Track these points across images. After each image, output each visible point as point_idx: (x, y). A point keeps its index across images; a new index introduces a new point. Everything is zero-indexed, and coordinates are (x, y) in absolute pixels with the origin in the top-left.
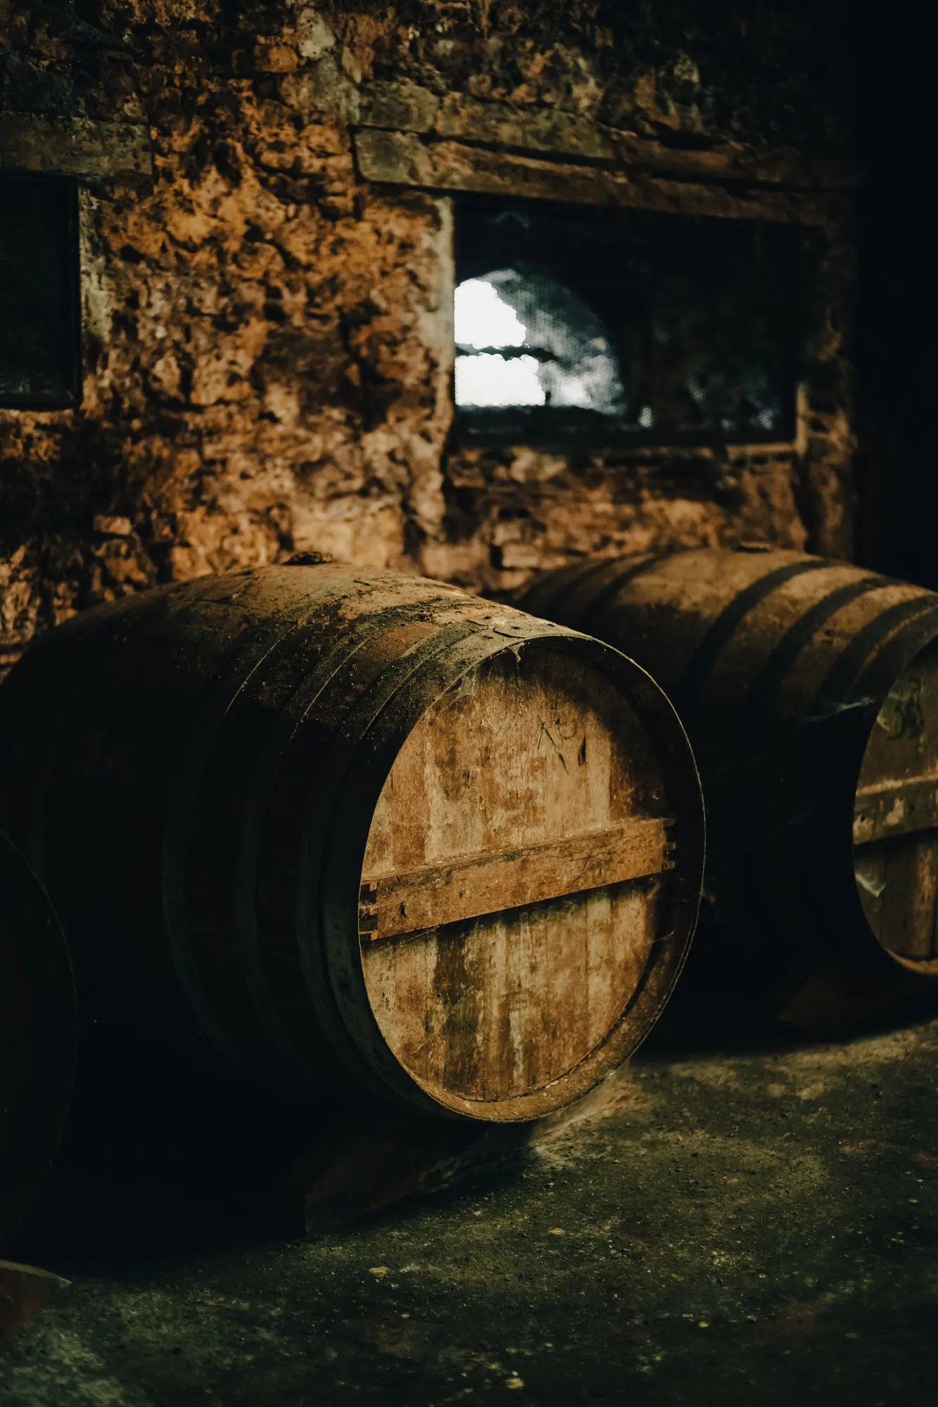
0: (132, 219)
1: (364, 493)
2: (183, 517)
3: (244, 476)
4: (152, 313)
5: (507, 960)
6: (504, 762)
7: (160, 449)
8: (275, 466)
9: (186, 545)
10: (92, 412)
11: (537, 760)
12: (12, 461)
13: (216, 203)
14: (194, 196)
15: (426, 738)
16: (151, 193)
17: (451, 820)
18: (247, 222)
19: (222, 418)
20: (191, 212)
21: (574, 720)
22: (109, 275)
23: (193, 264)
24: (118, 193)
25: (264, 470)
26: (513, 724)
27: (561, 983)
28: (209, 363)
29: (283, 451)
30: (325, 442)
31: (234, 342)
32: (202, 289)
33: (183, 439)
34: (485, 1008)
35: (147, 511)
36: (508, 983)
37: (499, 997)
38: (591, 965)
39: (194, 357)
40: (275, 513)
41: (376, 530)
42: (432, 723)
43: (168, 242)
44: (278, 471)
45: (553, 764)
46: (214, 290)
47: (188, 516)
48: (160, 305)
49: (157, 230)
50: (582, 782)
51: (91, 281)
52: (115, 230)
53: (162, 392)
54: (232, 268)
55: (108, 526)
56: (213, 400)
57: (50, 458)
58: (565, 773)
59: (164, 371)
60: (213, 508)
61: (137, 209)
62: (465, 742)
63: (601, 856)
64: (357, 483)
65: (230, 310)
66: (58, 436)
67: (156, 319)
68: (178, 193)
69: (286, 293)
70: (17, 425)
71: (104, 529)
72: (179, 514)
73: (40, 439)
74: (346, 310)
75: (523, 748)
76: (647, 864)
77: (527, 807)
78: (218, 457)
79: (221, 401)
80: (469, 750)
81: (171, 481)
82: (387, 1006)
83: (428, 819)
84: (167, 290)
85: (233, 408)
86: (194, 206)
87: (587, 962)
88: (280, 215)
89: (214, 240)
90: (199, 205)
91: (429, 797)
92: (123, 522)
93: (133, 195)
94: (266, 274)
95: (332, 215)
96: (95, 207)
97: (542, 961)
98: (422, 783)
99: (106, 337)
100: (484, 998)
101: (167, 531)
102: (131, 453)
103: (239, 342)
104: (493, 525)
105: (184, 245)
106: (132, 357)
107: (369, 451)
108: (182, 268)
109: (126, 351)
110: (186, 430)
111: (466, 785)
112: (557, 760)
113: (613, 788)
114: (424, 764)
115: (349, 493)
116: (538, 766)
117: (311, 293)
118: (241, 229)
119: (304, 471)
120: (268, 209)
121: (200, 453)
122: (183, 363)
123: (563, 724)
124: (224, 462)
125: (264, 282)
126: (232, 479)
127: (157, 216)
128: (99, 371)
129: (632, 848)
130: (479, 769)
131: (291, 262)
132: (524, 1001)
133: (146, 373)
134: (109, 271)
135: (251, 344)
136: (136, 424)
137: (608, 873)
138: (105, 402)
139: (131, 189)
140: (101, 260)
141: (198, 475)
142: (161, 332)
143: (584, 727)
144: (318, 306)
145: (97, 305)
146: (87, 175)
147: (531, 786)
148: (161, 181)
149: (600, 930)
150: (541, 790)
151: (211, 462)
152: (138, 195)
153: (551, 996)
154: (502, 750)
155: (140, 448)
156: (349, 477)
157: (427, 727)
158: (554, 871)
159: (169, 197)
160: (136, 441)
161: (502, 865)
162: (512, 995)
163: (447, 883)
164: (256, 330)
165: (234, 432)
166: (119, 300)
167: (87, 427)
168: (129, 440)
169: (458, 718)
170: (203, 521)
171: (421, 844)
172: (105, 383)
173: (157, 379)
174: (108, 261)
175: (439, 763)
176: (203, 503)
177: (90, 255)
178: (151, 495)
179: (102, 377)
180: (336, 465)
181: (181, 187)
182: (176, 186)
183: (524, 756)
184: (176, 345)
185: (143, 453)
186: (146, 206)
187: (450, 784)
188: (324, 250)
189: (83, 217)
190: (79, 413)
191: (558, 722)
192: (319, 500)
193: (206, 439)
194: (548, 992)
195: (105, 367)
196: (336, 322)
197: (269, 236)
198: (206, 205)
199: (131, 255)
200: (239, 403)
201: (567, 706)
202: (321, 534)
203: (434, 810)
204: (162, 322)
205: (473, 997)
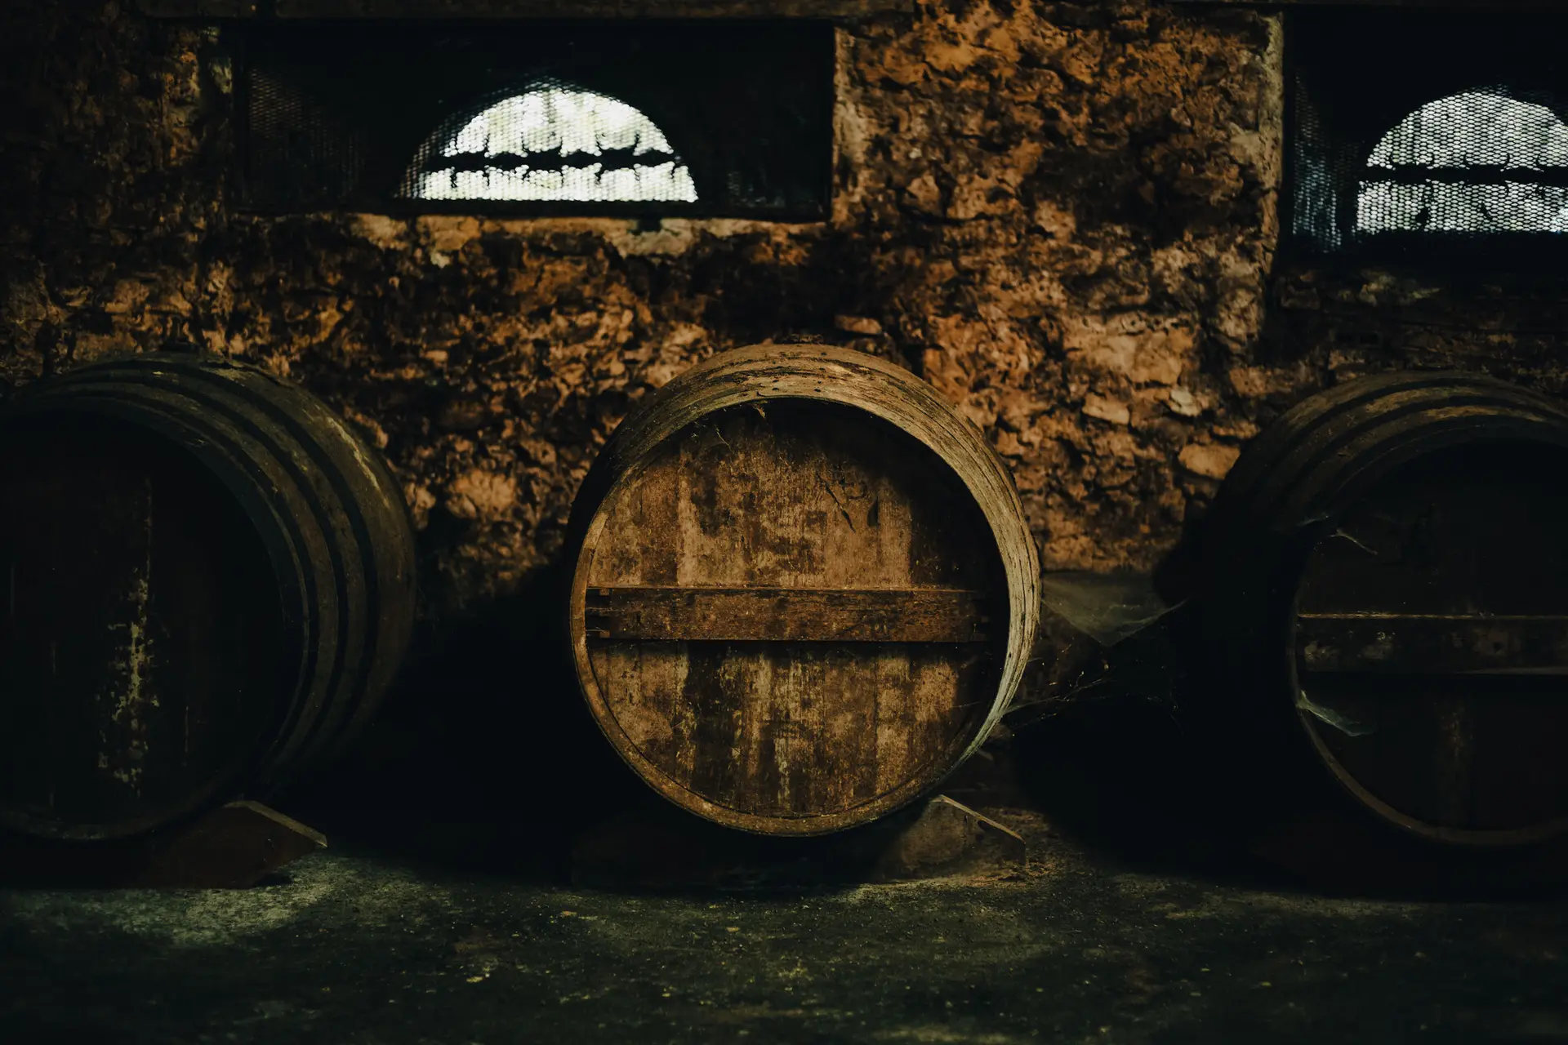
0: (889, 54)
1: (1152, 308)
2: (934, 322)
3: (1005, 286)
4: (909, 136)
5: (772, 689)
6: (773, 510)
7: (912, 259)
8: (1042, 278)
9: (938, 347)
10: (842, 224)
11: (815, 512)
12: (763, 265)
13: (983, 34)
14: (959, 29)
15: (681, 477)
16: (911, 29)
17: (708, 552)
18: (1021, 49)
19: (982, 233)
20: (956, 44)
21: (863, 483)
22: (866, 104)
23: (958, 90)
24: (875, 31)
25: (1028, 281)
26: (785, 477)
27: (842, 725)
28: (971, 180)
29: (1052, 264)
30: (1105, 257)
31: (1001, 162)
32: (965, 113)
33: (938, 250)
34: (743, 728)
35: (897, 314)
36: (773, 710)
37: (761, 721)
38: (881, 715)
39: (953, 175)
40: (1044, 322)
41: (1167, 345)
42: (687, 464)
43: (929, 73)
44: (1045, 283)
45: (835, 519)
46: (980, 114)
47: (940, 320)
48: (919, 127)
49: (917, 62)
50: (874, 542)
51: (847, 110)
52: (871, 63)
53: (917, 207)
54: (1005, 93)
55: (851, 325)
56: (972, 215)
57: (799, 265)
58: (851, 531)
59: (920, 188)
60: (970, 315)
61: (895, 44)
62: (725, 485)
63: (882, 612)
64: (1143, 298)
65: (997, 131)
66: (809, 245)
67: (913, 142)
68: (942, 27)
69: (1064, 115)
70: (767, 234)
71: (846, 328)
72: (931, 318)
73: (790, 247)
74: (1137, 129)
75: (797, 500)
76: (947, 631)
77: (800, 554)
78: (977, 267)
79: (981, 216)
80: (732, 494)
81: (922, 288)
82: (631, 701)
83: (682, 548)
84: (929, 117)
85: (996, 223)
86: (960, 38)
87: (876, 713)
88: (1062, 40)
89: (981, 68)
90: (964, 37)
91: (683, 529)
92: (869, 323)
93: (891, 32)
94: (1041, 97)
95: (1123, 37)
96: (852, 45)
97: (818, 700)
98: (676, 516)
99: (860, 157)
100: (742, 717)
101: (919, 332)
102: (880, 262)
103: (1007, 160)
104: (1328, 349)
105: (947, 74)
106: (885, 175)
107: (1159, 266)
108: (946, 96)
109: (880, 171)
110: (942, 242)
111: (725, 524)
112: (840, 518)
113: (915, 553)
114: (678, 499)
115: (1133, 308)
116: (816, 519)
117: (1094, 113)
118: (1014, 55)
119: (1078, 285)
120: (1044, 36)
121: (956, 264)
122: (944, 181)
123: (849, 485)
124: (984, 273)
125: (1039, 104)
126: (993, 288)
127: (916, 50)
128: (850, 188)
129: (926, 612)
130: (741, 512)
131: (1072, 85)
132: (792, 731)
133: (901, 190)
134: (867, 101)
135: (1023, 163)
136: (887, 236)
137: (893, 631)
138: (857, 216)
139: (890, 27)
140: (859, 91)
141: (954, 283)
142: (915, 153)
143: (876, 490)
144: (1103, 126)
145: (851, 130)
146: (845, 17)
147: (807, 536)
148: (925, 18)
149: (894, 686)
150: (819, 542)
151: (969, 272)
152: (896, 31)
153: (828, 735)
154: (770, 498)
155: (889, 257)
156: (1133, 291)
157: (682, 467)
158: (821, 615)
159: (932, 31)
160: (885, 250)
161: (754, 600)
162: (778, 722)
163: (688, 605)
164: (1027, 151)
165: (995, 245)
166: (881, 126)
167: (835, 238)
168: (878, 250)
169: (718, 464)
170: (957, 326)
171: (673, 568)
172: (857, 198)
173: (912, 195)
174: (866, 91)
175: (694, 499)
176: (957, 310)
177: (848, 87)
178: (901, 301)
179: (852, 194)
180: (1118, 280)
181: (946, 21)
182: (940, 21)
183: (798, 509)
184: (935, 164)
185: (893, 262)
186: (906, 40)
187: (707, 520)
188: (1112, 72)
189: (840, 53)
190: (831, 226)
191: (842, 482)
192: (1094, 313)
193: (962, 251)
194: (822, 731)
195: (855, 185)
196: (1126, 141)
197: (1045, 61)
198: (971, 37)
199: (891, 85)
200: (1001, 218)
201: (853, 469)
202: (1098, 345)
203: (688, 541)
204: (919, 145)
205: (730, 715)
